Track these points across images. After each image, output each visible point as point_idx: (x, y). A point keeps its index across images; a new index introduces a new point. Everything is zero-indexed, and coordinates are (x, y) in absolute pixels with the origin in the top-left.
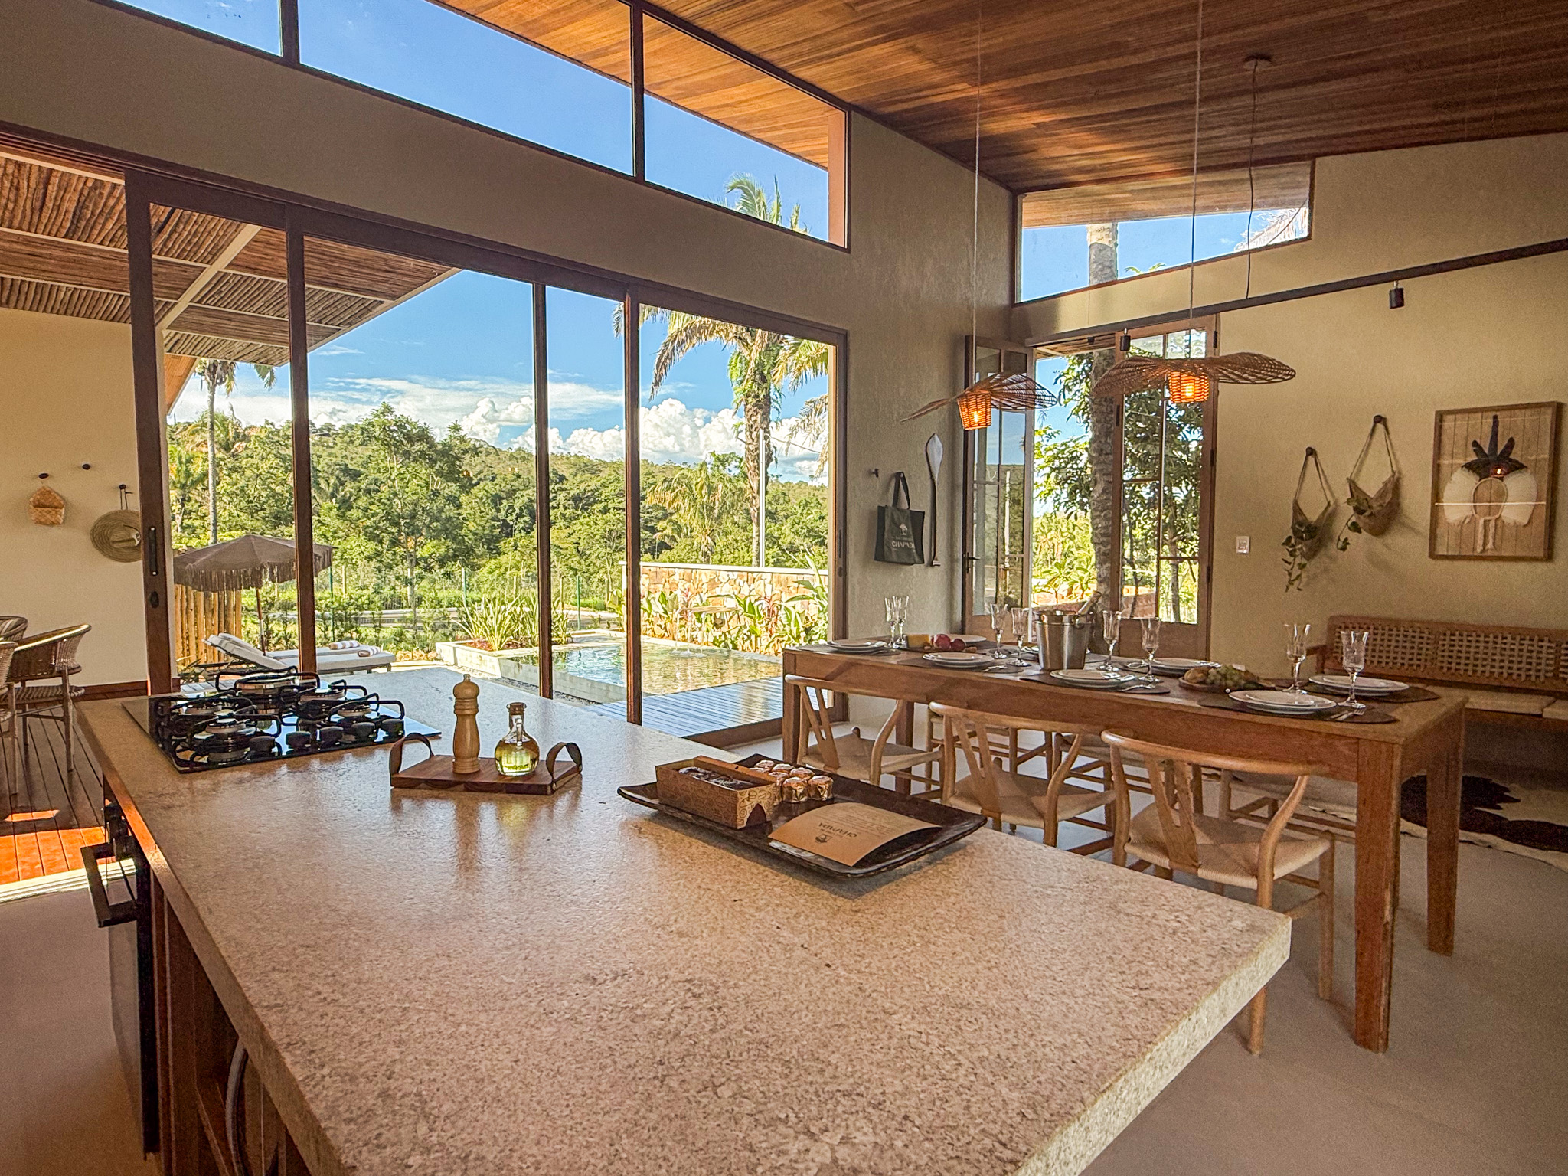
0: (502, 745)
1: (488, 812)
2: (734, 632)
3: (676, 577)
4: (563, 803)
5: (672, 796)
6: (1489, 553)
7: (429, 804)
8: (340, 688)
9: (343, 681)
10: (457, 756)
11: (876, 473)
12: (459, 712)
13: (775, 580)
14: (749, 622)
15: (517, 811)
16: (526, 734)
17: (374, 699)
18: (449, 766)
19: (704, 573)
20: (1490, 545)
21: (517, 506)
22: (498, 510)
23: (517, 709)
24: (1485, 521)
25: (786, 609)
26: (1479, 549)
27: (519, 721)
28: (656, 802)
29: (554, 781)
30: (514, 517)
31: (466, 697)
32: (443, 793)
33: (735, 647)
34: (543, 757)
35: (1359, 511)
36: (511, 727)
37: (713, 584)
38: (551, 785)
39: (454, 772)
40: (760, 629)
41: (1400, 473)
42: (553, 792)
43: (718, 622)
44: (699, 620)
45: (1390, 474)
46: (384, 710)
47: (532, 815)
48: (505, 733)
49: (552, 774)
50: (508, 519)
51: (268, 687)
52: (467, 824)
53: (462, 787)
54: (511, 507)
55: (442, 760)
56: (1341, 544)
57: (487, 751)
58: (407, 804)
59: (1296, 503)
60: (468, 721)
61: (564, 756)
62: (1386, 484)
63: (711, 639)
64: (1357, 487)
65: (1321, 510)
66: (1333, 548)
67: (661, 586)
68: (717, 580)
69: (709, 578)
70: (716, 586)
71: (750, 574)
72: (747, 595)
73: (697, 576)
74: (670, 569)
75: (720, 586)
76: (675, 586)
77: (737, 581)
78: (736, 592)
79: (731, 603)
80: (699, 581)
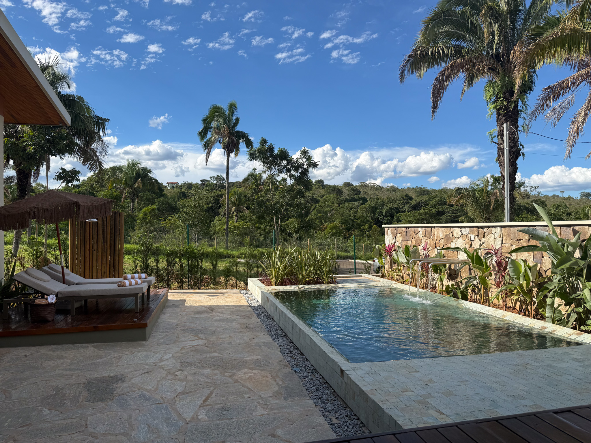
3: (420, 235)
13: (505, 233)
19: (441, 229)
33: (465, 297)
43: (453, 273)
67: (409, 242)
68: (451, 236)
69: (445, 234)
70: (450, 241)
71: (480, 229)
72: (478, 247)
73: (436, 233)
74: (415, 229)
75: (454, 241)
76: (419, 242)
77: (469, 236)
78: (468, 246)
79: (463, 256)
80: (437, 237)
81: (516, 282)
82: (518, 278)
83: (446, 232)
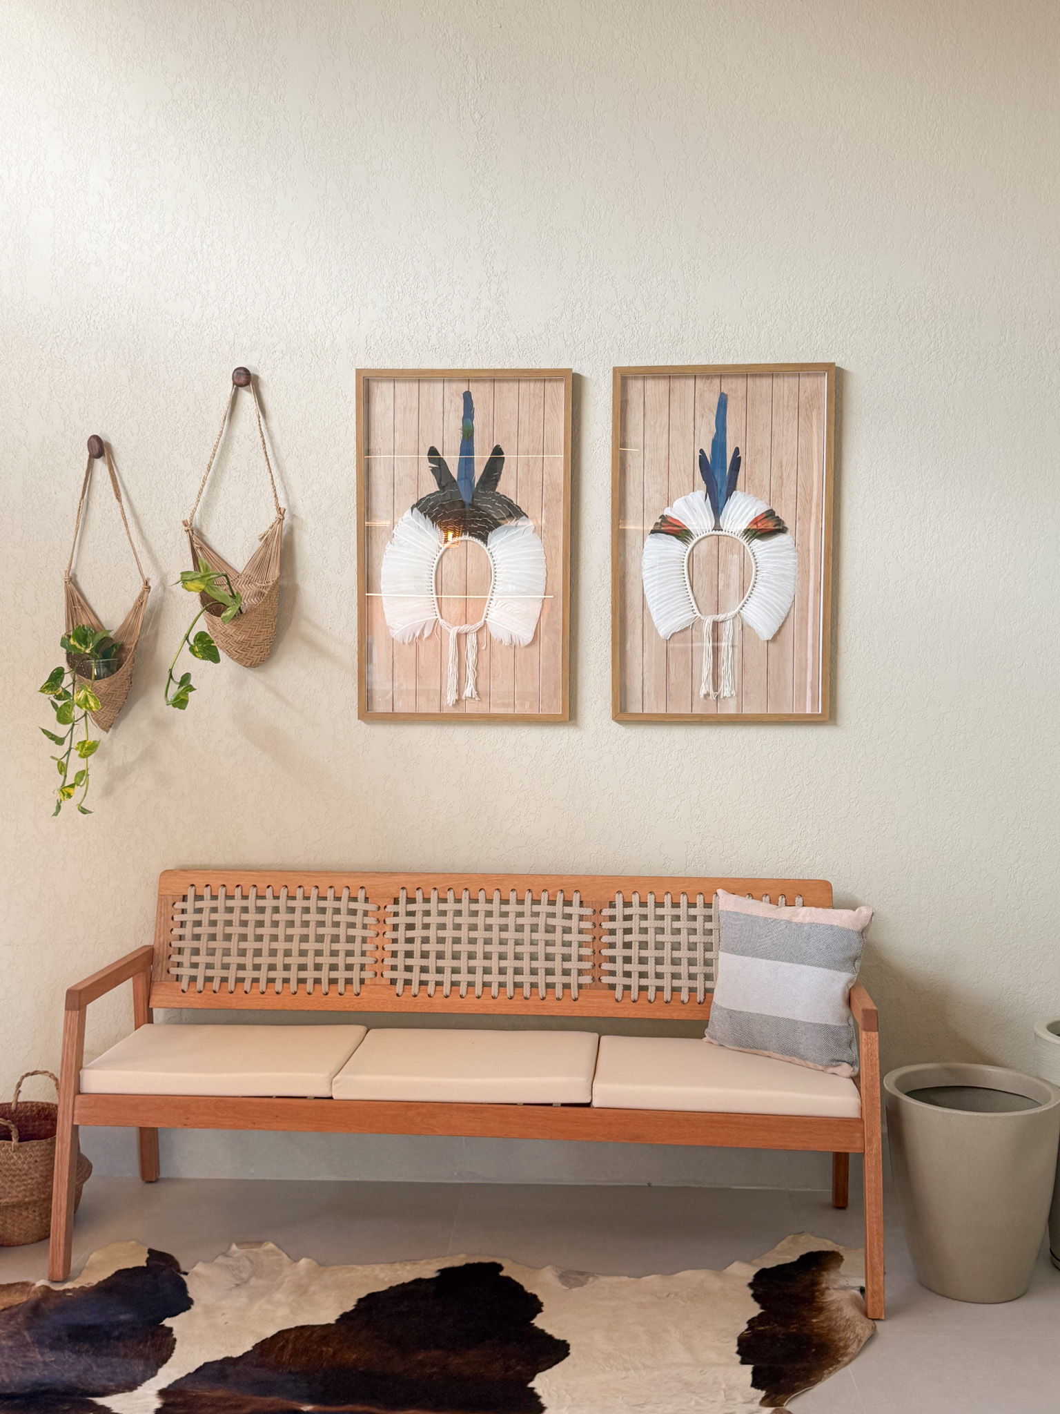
6: (470, 708)
20: (468, 691)
24: (458, 635)
26: (451, 698)
35: (213, 607)
41: (293, 516)
45: (274, 514)
56: (174, 689)
59: (72, 583)
62: (266, 540)
64: (205, 546)
65: (130, 603)
66: (157, 700)
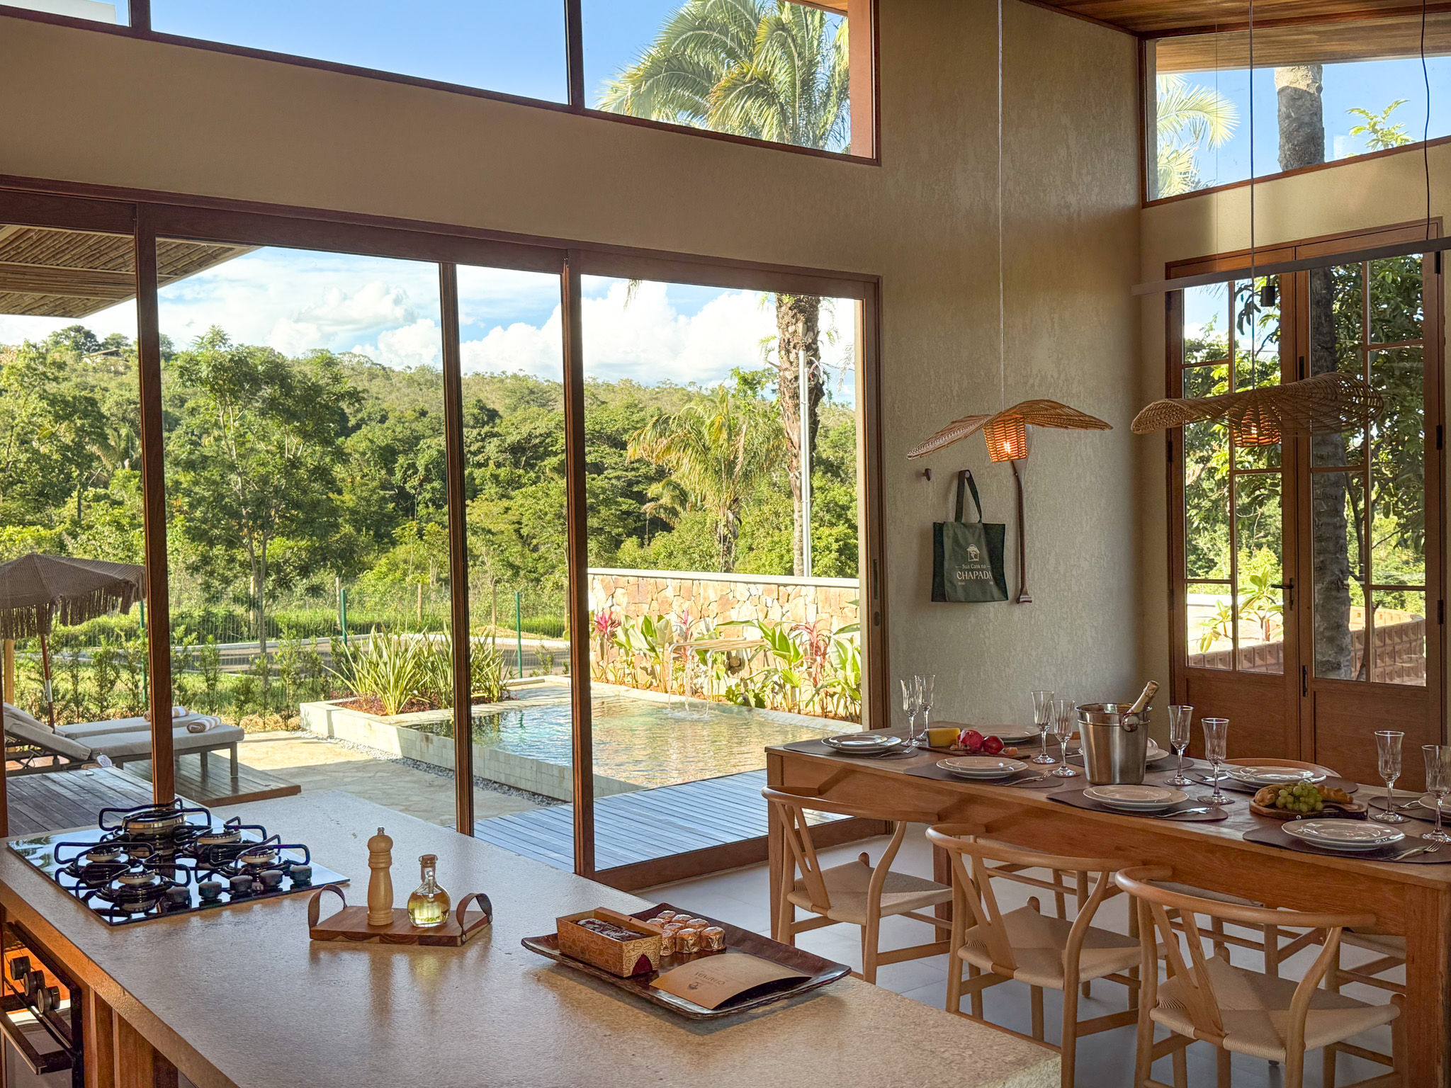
0: (415, 897)
1: (401, 963)
2: (759, 679)
3: (669, 593)
4: (472, 953)
5: (570, 947)
7: (346, 956)
8: (236, 828)
9: (237, 819)
10: (370, 908)
11: (927, 474)
12: (374, 866)
13: (821, 597)
14: (781, 664)
15: (429, 962)
16: (437, 886)
17: (275, 842)
18: (363, 916)
19: (711, 584)
21: (421, 463)
22: (391, 472)
23: (428, 862)
25: (839, 644)
27: (431, 873)
28: (557, 952)
29: (463, 933)
30: (416, 483)
31: (380, 849)
32: (359, 944)
33: (760, 704)
34: (454, 907)
36: (423, 880)
37: (726, 602)
38: (461, 936)
39: (369, 925)
40: (799, 675)
42: (463, 943)
43: (735, 663)
44: (704, 662)
46: (286, 855)
47: (443, 968)
48: (416, 885)
49: (461, 925)
50: (407, 486)
51: (156, 825)
52: (381, 976)
53: (377, 939)
54: (412, 466)
55: (356, 912)
57: (400, 901)
58: (323, 955)
60: (382, 874)
61: (474, 906)
63: (723, 691)
67: (646, 607)
68: (731, 598)
69: (719, 593)
70: (729, 606)
71: (781, 588)
72: (779, 620)
73: (702, 591)
74: (658, 580)
75: (737, 606)
76: (667, 607)
77: (763, 599)
78: (761, 617)
79: (753, 634)
80: (705, 599)
81: (840, 674)
82: (844, 668)
83: (722, 591)
